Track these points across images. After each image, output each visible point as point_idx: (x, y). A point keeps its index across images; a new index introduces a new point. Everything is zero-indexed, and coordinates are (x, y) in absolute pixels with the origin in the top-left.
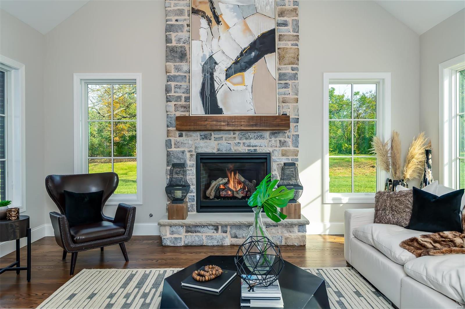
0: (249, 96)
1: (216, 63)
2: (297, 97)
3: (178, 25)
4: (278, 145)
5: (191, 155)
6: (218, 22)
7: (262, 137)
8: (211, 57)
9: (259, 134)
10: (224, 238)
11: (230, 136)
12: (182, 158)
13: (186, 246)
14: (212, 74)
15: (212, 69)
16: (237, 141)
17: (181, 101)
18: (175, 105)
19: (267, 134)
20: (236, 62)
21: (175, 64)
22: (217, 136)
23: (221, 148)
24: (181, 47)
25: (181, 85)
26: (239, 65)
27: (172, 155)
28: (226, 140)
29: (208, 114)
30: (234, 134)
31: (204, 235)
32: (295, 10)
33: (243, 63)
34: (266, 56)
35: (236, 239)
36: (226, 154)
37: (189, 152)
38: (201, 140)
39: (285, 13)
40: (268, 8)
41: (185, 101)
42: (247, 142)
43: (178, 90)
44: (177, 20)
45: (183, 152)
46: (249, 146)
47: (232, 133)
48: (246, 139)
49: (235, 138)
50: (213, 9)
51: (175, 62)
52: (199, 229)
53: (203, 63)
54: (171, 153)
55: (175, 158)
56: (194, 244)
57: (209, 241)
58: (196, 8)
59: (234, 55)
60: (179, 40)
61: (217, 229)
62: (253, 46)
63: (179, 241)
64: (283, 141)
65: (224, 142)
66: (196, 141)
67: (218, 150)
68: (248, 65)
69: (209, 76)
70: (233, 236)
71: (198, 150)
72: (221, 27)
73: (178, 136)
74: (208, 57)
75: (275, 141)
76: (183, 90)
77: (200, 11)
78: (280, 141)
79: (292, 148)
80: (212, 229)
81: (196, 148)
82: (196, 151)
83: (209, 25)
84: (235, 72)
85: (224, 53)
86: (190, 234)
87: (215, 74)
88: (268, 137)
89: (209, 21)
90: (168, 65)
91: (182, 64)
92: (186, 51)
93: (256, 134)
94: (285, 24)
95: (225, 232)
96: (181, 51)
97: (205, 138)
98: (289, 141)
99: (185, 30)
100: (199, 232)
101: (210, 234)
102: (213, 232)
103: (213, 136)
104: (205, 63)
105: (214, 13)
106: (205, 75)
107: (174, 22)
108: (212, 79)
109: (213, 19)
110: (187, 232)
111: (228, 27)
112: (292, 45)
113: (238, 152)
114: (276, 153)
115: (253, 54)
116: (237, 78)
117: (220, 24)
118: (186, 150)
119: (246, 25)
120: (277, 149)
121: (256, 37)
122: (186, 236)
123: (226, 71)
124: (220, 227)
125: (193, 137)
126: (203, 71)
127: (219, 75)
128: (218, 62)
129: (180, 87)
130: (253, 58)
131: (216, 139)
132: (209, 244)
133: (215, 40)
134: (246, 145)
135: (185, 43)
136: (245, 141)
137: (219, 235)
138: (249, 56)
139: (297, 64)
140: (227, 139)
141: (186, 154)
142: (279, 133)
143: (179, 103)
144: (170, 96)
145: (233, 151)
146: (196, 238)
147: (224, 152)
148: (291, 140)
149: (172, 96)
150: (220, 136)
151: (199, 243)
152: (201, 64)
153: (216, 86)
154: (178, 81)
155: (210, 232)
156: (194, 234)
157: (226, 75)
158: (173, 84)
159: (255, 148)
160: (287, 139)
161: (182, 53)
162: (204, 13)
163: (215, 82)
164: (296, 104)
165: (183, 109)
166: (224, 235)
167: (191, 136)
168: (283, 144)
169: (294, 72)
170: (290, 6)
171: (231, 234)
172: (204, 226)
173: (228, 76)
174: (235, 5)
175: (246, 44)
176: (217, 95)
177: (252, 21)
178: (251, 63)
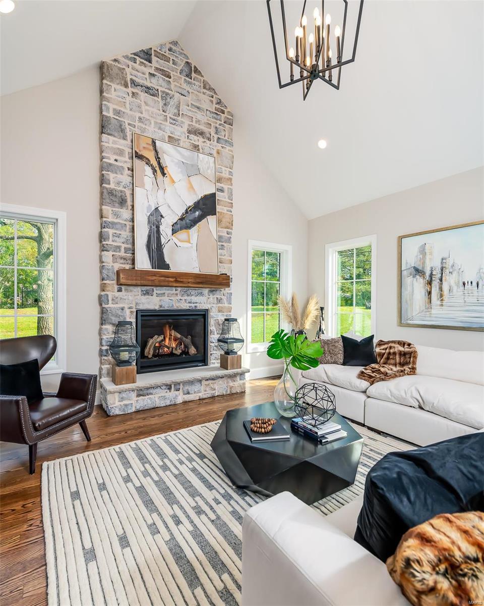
0: (194, 254)
1: (162, 216)
2: (230, 258)
3: (118, 167)
4: (215, 302)
5: (131, 312)
6: (164, 174)
7: (201, 294)
8: (157, 209)
9: (200, 291)
10: (176, 396)
11: (172, 292)
12: (122, 316)
13: (138, 412)
14: (158, 227)
15: (158, 222)
16: (179, 297)
17: (120, 251)
18: (113, 255)
19: (206, 291)
20: (182, 219)
21: (114, 209)
22: (159, 292)
23: (163, 304)
24: (121, 191)
25: (120, 234)
26: (184, 222)
27: (110, 312)
28: (168, 296)
29: (155, 269)
30: (176, 290)
31: (157, 396)
32: (231, 179)
33: (188, 221)
34: (208, 217)
35: (188, 396)
36: (167, 310)
37: (129, 308)
38: (142, 295)
39: (223, 180)
40: (209, 171)
41: (125, 252)
42: (189, 298)
43: (117, 239)
44: (116, 160)
45: (123, 309)
46: (189, 303)
47: (174, 289)
48: (188, 295)
49: (177, 294)
50: (158, 158)
51: (114, 206)
52: (151, 391)
53: (149, 214)
54: (108, 309)
55: (113, 315)
56: (146, 408)
57: (162, 402)
58: (140, 153)
59: (180, 211)
60: (119, 183)
61: (170, 389)
62: (197, 206)
63: (130, 407)
64: (219, 298)
65: (166, 299)
66: (136, 297)
67: (161, 306)
68: (192, 224)
69: (155, 229)
70: (186, 393)
71: (139, 306)
72: (167, 180)
73: (116, 290)
74: (153, 208)
75: (213, 298)
76: (123, 240)
77: (145, 157)
78: (217, 298)
79: (226, 305)
80: (165, 389)
81: (137, 304)
82: (137, 307)
83: (154, 174)
84: (181, 229)
85: (170, 207)
86: (142, 397)
87: (162, 228)
88: (207, 294)
89: (155, 171)
90: (105, 209)
91: (121, 210)
92: (126, 196)
93: (196, 292)
94: (222, 190)
95: (178, 390)
96: (121, 196)
97: (147, 293)
98: (224, 299)
99: (126, 174)
100: (151, 394)
101: (163, 395)
102: (166, 392)
103: (155, 291)
104: (151, 215)
105: (159, 163)
106: (151, 227)
107: (112, 161)
108: (158, 232)
109: (157, 169)
110: (139, 395)
111: (173, 182)
112: (227, 211)
113: (180, 308)
114: (214, 309)
115: (197, 213)
116: (182, 234)
117: (166, 176)
118: (126, 306)
119: (190, 183)
120: (214, 305)
121: (200, 197)
122: (137, 401)
123: (173, 226)
124: (173, 386)
125: (133, 293)
126: (149, 222)
127: (166, 229)
128: (164, 215)
129: (119, 236)
130: (197, 216)
131: (158, 295)
132: (162, 405)
133: (161, 192)
134: (187, 302)
135: (125, 188)
136: (186, 298)
137: (172, 393)
138: (193, 214)
139: (232, 229)
140: (170, 295)
141: (126, 311)
142: (216, 291)
143: (118, 254)
144: (107, 244)
145: (175, 308)
146: (149, 401)
147: (166, 308)
148: (225, 297)
149: (110, 245)
150: (162, 292)
151: (152, 406)
152: (146, 215)
153: (163, 241)
154: (117, 229)
155: (163, 392)
156: (148, 397)
157: (173, 230)
158: (111, 232)
159: (195, 305)
160: (223, 297)
161: (122, 198)
162: (149, 160)
163: (161, 236)
164: (229, 265)
165: (122, 261)
166: (177, 393)
167: (131, 291)
168: (219, 301)
169: (229, 236)
170: (226, 175)
171: (183, 391)
172: (157, 387)
173: (174, 232)
174: (179, 161)
175: (190, 202)
176: (164, 250)
177: (195, 180)
178: (195, 222)
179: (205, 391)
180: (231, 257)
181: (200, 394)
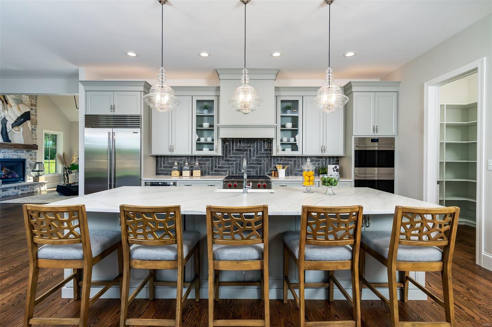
1: (7, 121)
4: (29, 156)
6: (7, 103)
8: (5, 118)
9: (22, 151)
11: (10, 151)
16: (12, 153)
19: (25, 151)
20: (15, 122)
22: (3, 151)
23: (5, 156)
26: (16, 123)
28: (7, 153)
31: (10, 192)
32: (36, 105)
35: (23, 192)
39: (33, 105)
40: (27, 102)
42: (17, 154)
46: (17, 156)
48: (17, 153)
49: (11, 152)
52: (8, 189)
59: (15, 119)
61: (16, 189)
62: (22, 116)
69: (5, 126)
72: (8, 106)
74: (3, 118)
75: (28, 154)
78: (30, 154)
79: (34, 157)
80: (14, 189)
83: (3, 103)
84: (16, 126)
86: (4, 192)
88: (25, 153)
89: (3, 102)
93: (21, 151)
95: (19, 189)
98: (33, 154)
100: (8, 191)
101: (13, 191)
105: (5, 99)
106: (2, 125)
109: (4, 101)
110: (3, 191)
111: (11, 106)
112: (34, 118)
113: (13, 158)
114: (28, 159)
115: (22, 119)
116: (16, 128)
119: (19, 107)
120: (29, 157)
121: (23, 113)
122: (3, 193)
123: (12, 124)
124: (17, 188)
127: (9, 126)
128: (8, 120)
137: (17, 191)
139: (37, 125)
140: (9, 153)
142: (30, 151)
145: (11, 158)
147: (7, 158)
150: (5, 151)
151: (8, 195)
153: (8, 131)
157: (12, 126)
159: (20, 157)
164: (36, 140)
166: (19, 190)
168: (31, 155)
169: (35, 128)
170: (34, 103)
171: (21, 190)
172: (10, 188)
173: (12, 127)
174: (14, 98)
175: (19, 114)
176: (8, 135)
177: (21, 106)
178: (21, 123)
179: (30, 190)
180: (36, 137)
181: (28, 191)
